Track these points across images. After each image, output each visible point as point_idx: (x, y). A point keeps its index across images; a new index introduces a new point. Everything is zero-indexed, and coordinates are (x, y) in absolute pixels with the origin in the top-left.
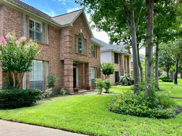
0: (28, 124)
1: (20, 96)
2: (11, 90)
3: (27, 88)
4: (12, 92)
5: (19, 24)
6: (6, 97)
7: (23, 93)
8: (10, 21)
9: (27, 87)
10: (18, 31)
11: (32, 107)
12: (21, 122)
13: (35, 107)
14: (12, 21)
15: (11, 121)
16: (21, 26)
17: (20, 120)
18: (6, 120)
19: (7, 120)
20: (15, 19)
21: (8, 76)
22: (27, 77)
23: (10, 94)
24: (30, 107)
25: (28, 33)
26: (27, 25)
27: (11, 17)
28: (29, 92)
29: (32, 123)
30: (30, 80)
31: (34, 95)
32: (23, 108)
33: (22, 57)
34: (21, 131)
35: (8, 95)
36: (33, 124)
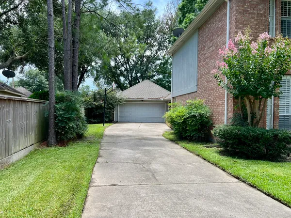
0: (263, 193)
1: (256, 139)
2: (243, 128)
3: (273, 128)
4: (245, 131)
5: (261, 14)
6: (234, 139)
7: (262, 134)
8: (246, 13)
9: (273, 125)
10: (259, 27)
11: (279, 164)
12: (252, 186)
13: (284, 164)
14: (249, 13)
15: (238, 178)
16: (265, 17)
17: (251, 181)
18: (230, 174)
19: (233, 176)
20: (255, 7)
21: (239, 105)
22: (274, 108)
23: (241, 134)
24: (274, 163)
25: (279, 26)
26: (276, 12)
27: (248, 7)
28: (273, 134)
29: (272, 194)
30: (281, 114)
31: (285, 142)
32: (262, 162)
33: (262, 71)
34: (247, 201)
35: (237, 135)
36: (273, 197)
